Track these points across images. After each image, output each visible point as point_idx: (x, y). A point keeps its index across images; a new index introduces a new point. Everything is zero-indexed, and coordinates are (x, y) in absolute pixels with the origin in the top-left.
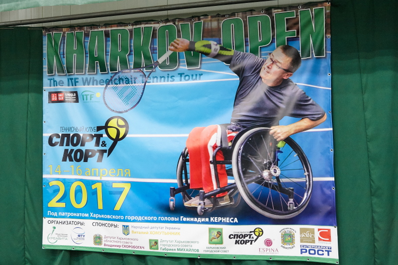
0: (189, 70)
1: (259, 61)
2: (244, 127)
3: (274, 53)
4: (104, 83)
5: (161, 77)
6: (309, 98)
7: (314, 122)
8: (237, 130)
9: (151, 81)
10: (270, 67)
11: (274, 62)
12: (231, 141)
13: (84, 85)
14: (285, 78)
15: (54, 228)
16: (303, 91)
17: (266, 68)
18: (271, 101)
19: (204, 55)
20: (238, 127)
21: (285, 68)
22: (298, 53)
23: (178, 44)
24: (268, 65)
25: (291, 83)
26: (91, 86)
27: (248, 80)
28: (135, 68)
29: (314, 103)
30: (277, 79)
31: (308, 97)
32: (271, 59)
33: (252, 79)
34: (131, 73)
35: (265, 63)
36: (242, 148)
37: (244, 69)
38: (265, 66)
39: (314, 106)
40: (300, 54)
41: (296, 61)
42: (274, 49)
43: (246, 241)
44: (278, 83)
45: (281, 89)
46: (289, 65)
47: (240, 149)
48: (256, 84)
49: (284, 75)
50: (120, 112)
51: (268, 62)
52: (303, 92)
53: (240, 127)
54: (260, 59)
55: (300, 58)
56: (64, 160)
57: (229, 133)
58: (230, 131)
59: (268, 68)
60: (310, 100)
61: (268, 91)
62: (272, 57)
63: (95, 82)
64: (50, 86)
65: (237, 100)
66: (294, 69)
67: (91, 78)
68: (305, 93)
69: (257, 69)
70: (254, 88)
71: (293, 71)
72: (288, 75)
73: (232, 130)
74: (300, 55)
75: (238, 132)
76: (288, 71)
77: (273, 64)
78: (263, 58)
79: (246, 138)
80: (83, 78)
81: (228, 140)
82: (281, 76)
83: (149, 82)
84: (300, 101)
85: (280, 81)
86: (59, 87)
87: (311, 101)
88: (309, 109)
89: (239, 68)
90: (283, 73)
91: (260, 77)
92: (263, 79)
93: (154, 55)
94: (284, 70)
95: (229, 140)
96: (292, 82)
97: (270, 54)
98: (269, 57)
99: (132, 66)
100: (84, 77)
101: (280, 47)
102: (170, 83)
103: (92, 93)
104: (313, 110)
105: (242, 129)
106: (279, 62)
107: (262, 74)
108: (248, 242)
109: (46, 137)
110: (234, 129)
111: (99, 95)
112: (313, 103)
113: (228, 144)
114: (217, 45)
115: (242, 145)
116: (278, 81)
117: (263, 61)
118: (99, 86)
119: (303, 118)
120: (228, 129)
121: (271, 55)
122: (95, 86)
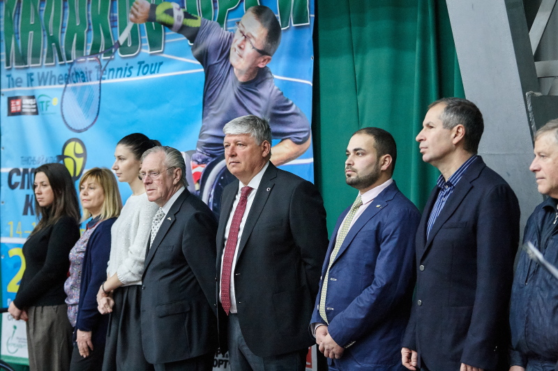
0: (151, 55)
1: (225, 36)
2: (212, 156)
3: (244, 20)
4: (63, 81)
5: (118, 69)
6: (290, 102)
7: (299, 146)
8: (205, 161)
9: (106, 76)
10: (242, 46)
11: (246, 37)
12: (198, 181)
13: (40, 85)
14: (261, 66)
15: (15, 327)
16: (279, 89)
17: (238, 49)
18: (245, 108)
19: (167, 28)
20: (205, 156)
21: (259, 48)
22: (276, 19)
23: (137, 10)
24: (239, 42)
25: (269, 75)
26: (48, 87)
27: (216, 72)
28: (92, 54)
29: (299, 112)
30: (250, 68)
31: (287, 101)
32: (241, 32)
33: (220, 70)
34: (87, 63)
35: (234, 40)
36: (212, 193)
37: (207, 53)
38: (234, 45)
39: (298, 118)
40: (279, 20)
41: (274, 33)
42: (242, 15)
43: (220, 360)
44: (251, 75)
45: (256, 85)
46: (264, 42)
47: (210, 196)
48: (226, 78)
49: (259, 60)
50: (79, 131)
51: (238, 39)
52: (279, 92)
53: (207, 157)
54: (226, 33)
55: (280, 28)
56: (25, 213)
57: (194, 168)
58: (195, 163)
59: (240, 48)
60: (291, 106)
61: (239, 90)
62: (242, 29)
63: (53, 79)
64: (9, 87)
65: (205, 108)
66: (272, 50)
67: (48, 73)
68: (282, 94)
69: (224, 50)
70: (225, 86)
71: (271, 52)
72: (265, 60)
73: (196, 161)
74: (278, 23)
75: (206, 166)
76: (263, 52)
77: (245, 40)
78: (230, 31)
79: (217, 176)
80: (38, 74)
81: (193, 179)
82: (255, 63)
83: (104, 79)
84: (276, 108)
85: (254, 72)
86: (16, 89)
87: (294, 106)
88: (291, 122)
89: (201, 52)
90: (257, 57)
91: (231, 66)
92: (235, 69)
93: (114, 29)
94: (259, 51)
95: (195, 178)
96: (270, 72)
97: (238, 23)
98: (237, 29)
99: (89, 51)
100: (40, 71)
101: (251, 8)
102: (127, 79)
103: (48, 99)
104: (298, 124)
105: (211, 160)
106: (253, 37)
107: (233, 60)
108: (222, 364)
109: (5, 173)
110: (200, 160)
111: (55, 102)
112: (296, 112)
113: (194, 187)
114: (179, 9)
115: (212, 187)
116: (251, 71)
117: (230, 37)
118: (58, 86)
119: (283, 140)
120: (193, 160)
121: (240, 24)
122: (53, 86)
